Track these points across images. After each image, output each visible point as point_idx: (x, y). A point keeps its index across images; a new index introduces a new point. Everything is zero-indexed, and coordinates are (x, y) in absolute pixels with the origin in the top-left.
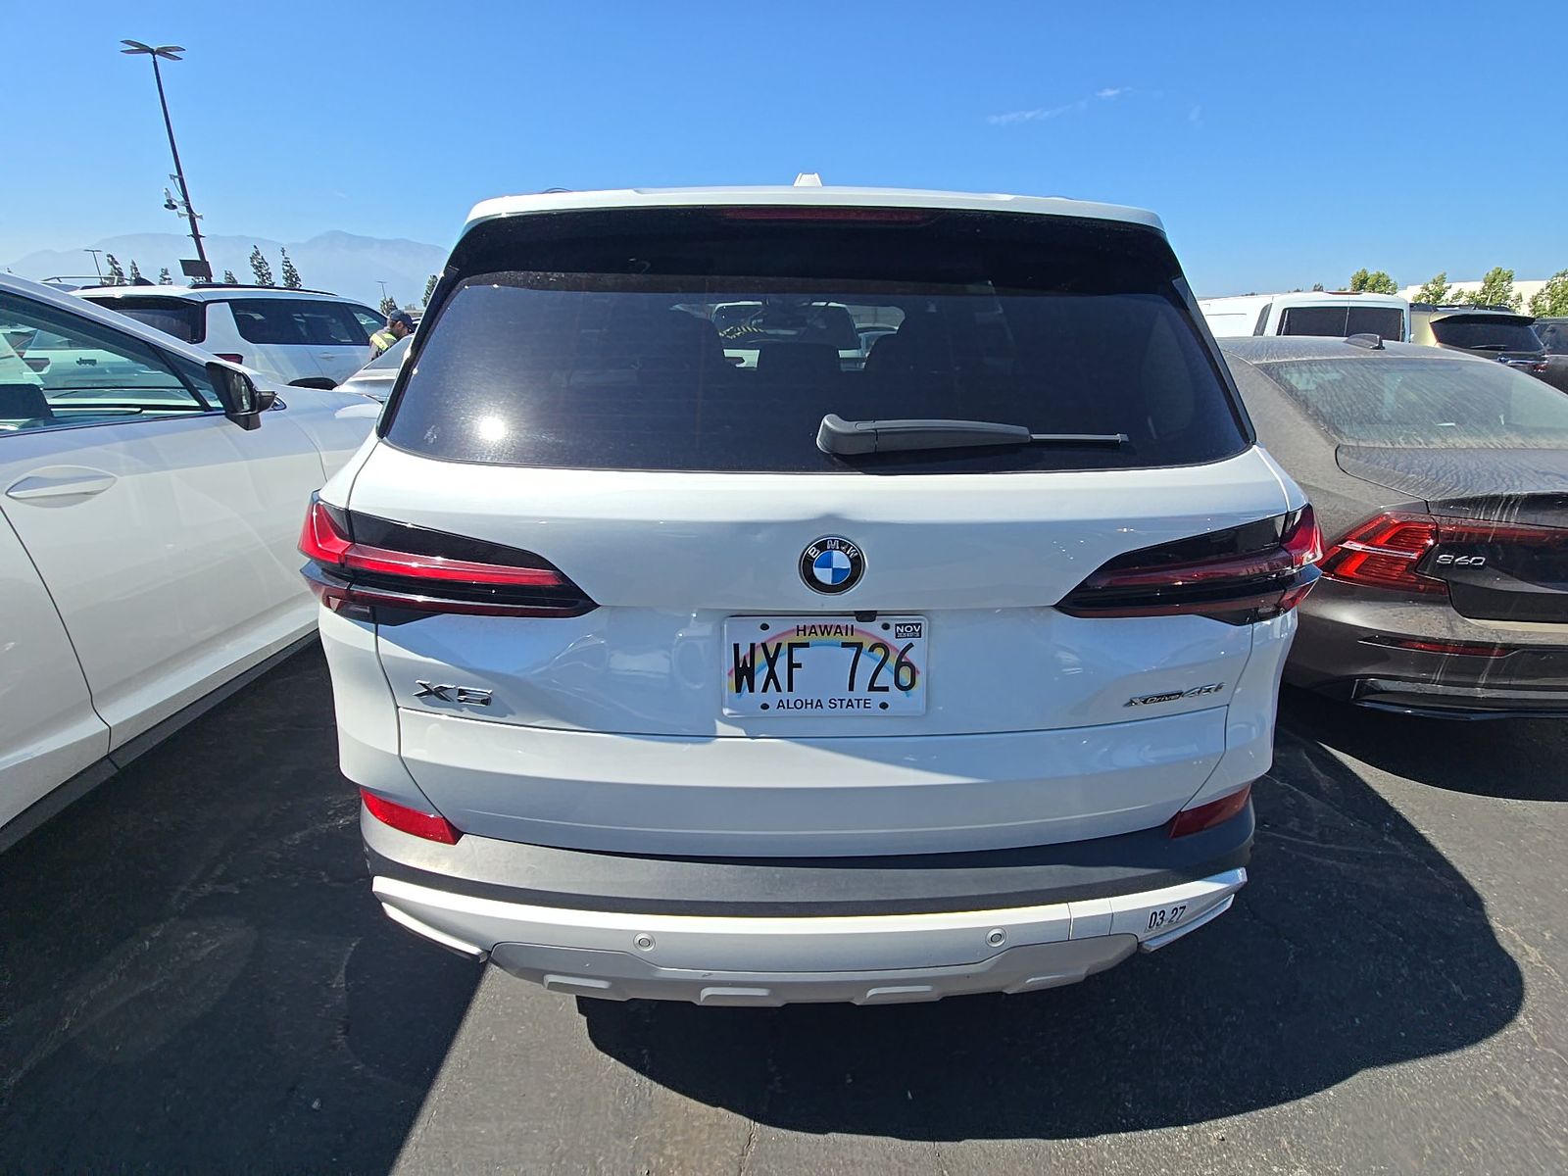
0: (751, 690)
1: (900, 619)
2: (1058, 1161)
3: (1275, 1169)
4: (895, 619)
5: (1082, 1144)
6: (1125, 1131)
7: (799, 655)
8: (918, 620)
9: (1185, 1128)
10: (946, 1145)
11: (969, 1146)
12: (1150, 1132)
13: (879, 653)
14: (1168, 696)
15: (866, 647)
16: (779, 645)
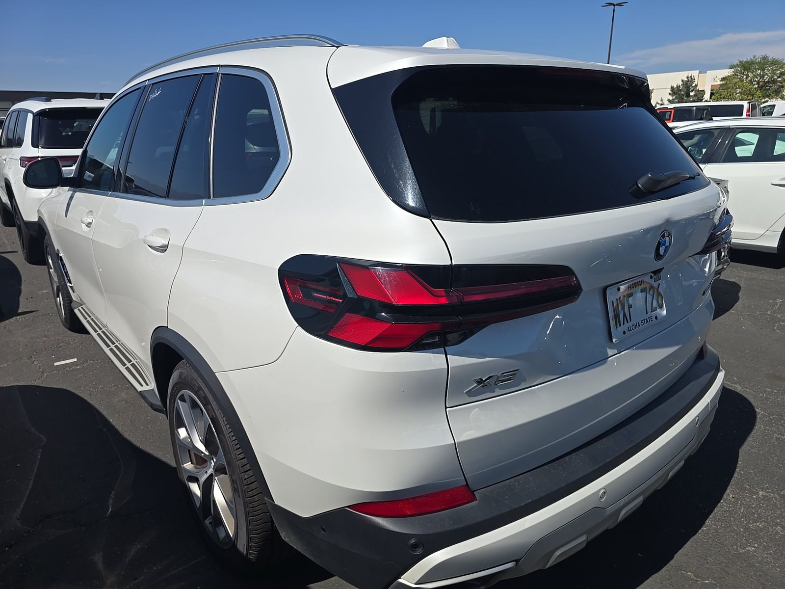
0: (620, 325)
2: (705, 539)
3: (755, 497)
5: (704, 528)
6: (710, 515)
9: (722, 501)
10: (672, 562)
11: (677, 556)
12: (715, 509)
13: (651, 291)
15: (648, 289)
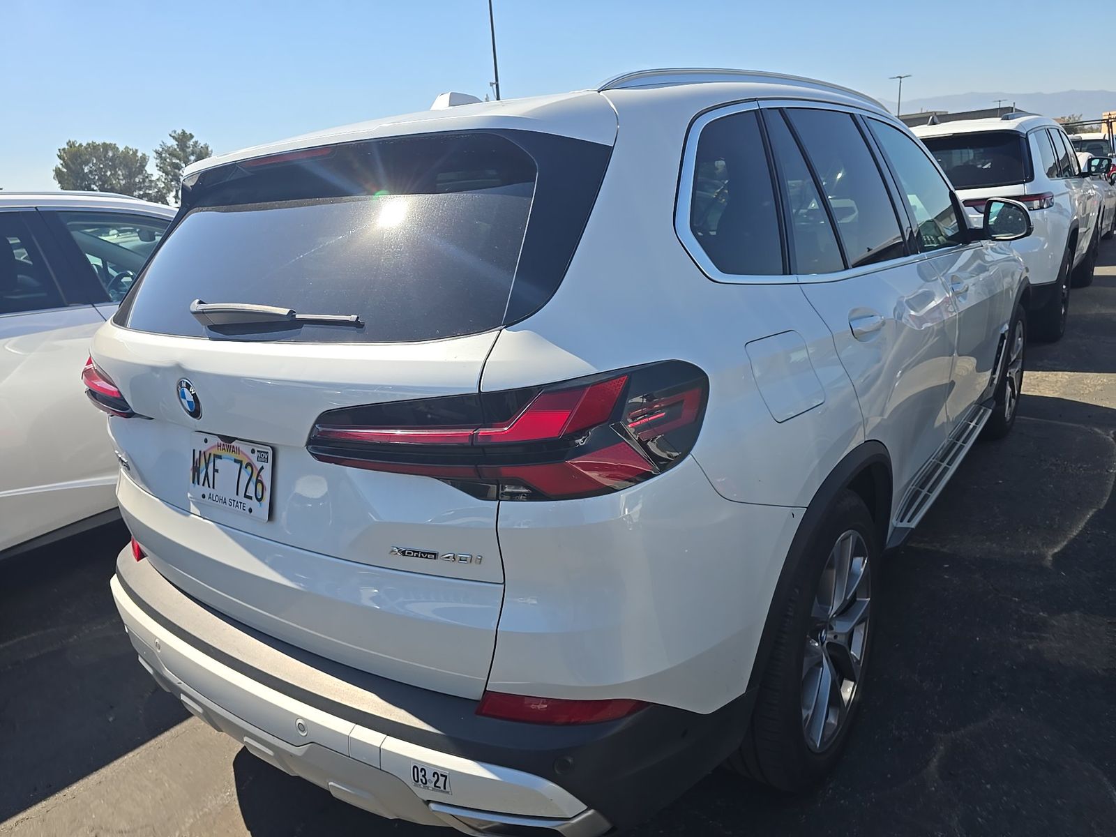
0: (198, 484)
1: (261, 448)
4: (258, 447)
7: (218, 461)
8: (266, 449)
13: (249, 469)
14: (424, 553)
15: (244, 465)
16: (210, 454)
